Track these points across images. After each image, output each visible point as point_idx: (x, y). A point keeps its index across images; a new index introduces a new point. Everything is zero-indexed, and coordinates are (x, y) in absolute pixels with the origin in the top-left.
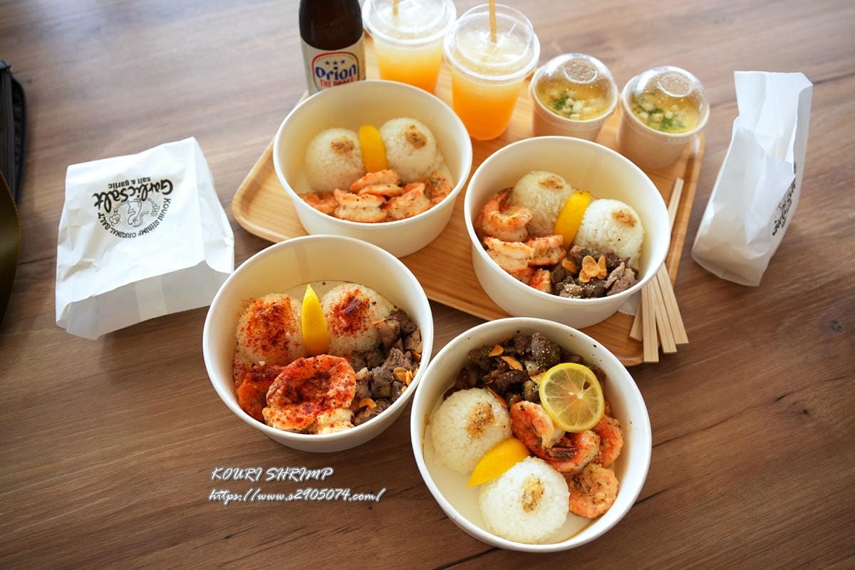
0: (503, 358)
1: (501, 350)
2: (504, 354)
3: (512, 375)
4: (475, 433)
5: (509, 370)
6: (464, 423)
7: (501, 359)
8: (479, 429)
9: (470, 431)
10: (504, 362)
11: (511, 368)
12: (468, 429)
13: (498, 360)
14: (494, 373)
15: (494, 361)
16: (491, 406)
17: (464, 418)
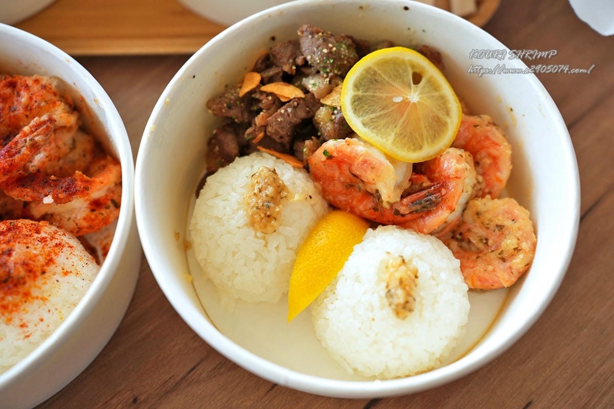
0: (264, 88)
1: (257, 78)
2: (263, 82)
3: (289, 110)
4: (265, 227)
5: (284, 104)
6: (239, 218)
7: (262, 93)
8: (269, 216)
9: (257, 226)
10: (268, 94)
11: (283, 100)
12: (252, 224)
13: (257, 96)
14: (258, 120)
15: (251, 102)
16: (274, 172)
17: (238, 210)
